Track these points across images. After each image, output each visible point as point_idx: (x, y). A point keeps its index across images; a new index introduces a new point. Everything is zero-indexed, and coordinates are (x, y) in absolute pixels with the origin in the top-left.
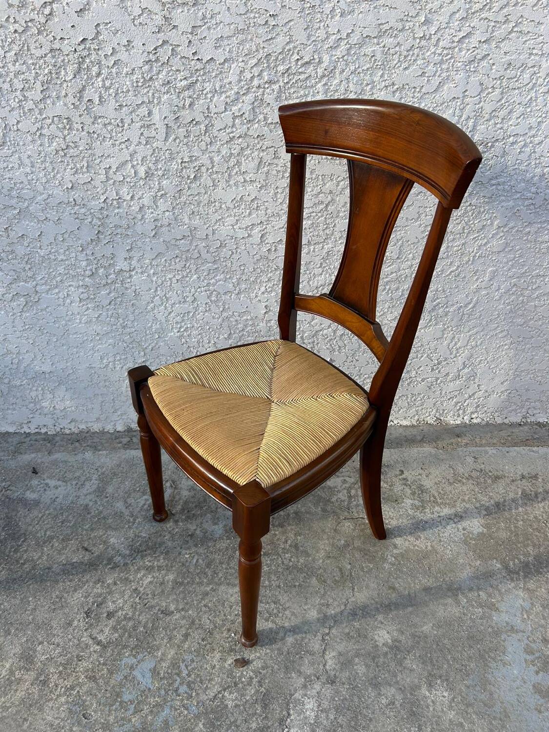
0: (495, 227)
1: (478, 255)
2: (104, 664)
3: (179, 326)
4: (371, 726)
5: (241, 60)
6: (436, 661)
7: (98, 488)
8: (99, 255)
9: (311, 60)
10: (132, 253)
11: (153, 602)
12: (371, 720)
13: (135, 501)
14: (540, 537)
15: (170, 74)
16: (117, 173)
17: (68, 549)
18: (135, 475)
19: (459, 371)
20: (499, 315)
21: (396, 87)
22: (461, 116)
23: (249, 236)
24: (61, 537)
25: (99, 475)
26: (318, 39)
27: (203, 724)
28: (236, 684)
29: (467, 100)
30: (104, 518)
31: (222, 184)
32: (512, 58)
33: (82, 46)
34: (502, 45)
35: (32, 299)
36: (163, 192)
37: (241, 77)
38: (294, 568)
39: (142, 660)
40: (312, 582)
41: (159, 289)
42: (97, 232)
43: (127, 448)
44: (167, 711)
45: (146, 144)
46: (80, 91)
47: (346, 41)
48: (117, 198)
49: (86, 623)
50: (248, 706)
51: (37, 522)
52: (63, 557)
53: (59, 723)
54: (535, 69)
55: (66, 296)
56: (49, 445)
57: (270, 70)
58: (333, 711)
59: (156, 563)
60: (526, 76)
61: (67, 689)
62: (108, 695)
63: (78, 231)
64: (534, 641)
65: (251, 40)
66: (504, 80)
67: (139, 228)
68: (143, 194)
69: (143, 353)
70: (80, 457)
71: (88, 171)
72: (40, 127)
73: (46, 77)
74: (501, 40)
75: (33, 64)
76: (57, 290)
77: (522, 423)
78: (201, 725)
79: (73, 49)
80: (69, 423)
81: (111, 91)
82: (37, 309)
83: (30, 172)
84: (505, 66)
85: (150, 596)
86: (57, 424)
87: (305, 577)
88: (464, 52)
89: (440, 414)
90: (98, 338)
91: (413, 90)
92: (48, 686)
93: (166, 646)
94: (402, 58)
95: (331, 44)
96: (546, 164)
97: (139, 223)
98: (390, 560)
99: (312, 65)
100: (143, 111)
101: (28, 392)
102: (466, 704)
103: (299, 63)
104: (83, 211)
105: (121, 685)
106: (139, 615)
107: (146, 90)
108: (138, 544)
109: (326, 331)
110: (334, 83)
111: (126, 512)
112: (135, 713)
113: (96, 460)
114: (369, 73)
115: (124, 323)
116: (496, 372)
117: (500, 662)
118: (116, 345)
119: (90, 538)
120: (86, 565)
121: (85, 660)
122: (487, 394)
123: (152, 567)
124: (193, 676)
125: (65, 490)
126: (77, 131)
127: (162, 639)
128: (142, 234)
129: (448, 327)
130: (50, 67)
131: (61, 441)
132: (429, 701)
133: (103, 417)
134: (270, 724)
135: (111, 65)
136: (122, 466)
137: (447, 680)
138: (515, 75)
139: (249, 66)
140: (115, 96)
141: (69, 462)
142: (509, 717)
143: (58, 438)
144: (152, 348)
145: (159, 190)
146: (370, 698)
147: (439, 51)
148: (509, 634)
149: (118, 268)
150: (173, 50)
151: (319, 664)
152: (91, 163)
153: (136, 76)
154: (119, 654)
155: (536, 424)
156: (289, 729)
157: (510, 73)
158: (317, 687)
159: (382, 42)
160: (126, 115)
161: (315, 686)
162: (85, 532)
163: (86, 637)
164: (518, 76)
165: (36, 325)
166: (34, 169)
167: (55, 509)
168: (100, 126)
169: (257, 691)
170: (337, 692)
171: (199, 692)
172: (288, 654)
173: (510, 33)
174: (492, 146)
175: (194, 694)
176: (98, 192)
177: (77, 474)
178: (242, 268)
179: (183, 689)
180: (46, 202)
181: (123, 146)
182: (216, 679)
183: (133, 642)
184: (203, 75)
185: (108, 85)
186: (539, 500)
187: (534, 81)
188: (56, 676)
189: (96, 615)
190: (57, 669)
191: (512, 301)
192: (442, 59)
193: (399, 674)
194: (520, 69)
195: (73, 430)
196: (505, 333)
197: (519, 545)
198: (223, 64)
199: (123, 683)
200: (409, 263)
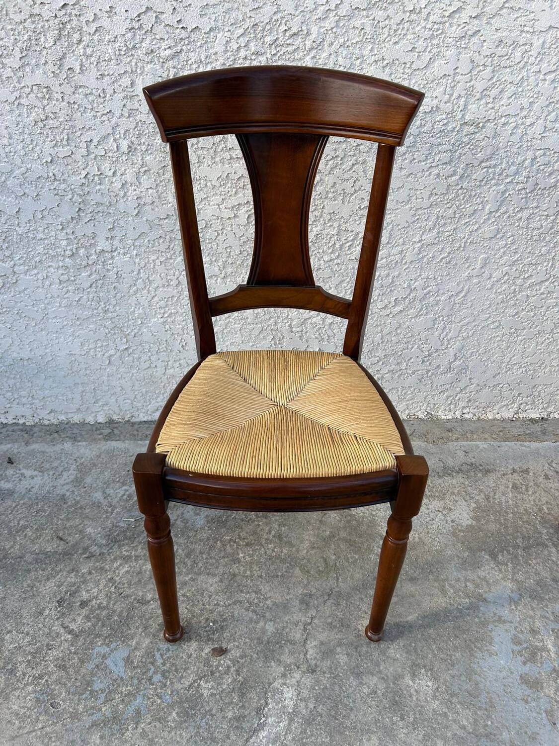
0: (487, 211)
1: (469, 241)
2: (75, 653)
3: (162, 311)
4: (352, 715)
5: (226, 29)
6: (421, 650)
7: (76, 478)
8: (79, 234)
9: (298, 31)
10: (114, 233)
11: (129, 592)
12: (351, 709)
13: (115, 491)
14: (530, 529)
15: (154, 43)
16: (99, 147)
17: (42, 539)
18: (115, 466)
19: (450, 363)
20: (490, 304)
21: (385, 62)
22: (452, 95)
23: (236, 216)
24: (35, 527)
25: (78, 466)
26: (306, 10)
27: (177, 713)
28: (212, 673)
29: (458, 78)
30: (81, 508)
31: (208, 161)
32: (503, 35)
33: (63, 12)
34: (493, 21)
35: (10, 280)
36: (146, 168)
37: (227, 47)
38: (278, 558)
39: (115, 649)
40: (295, 572)
41: (141, 271)
42: (78, 209)
43: (107, 440)
44: (139, 700)
45: (129, 117)
46: (61, 59)
47: (335, 12)
48: (99, 173)
49: (58, 612)
50: (224, 695)
51: (10, 512)
52: (37, 546)
53: (25, 713)
54: (527, 47)
55: (45, 277)
56: (26, 436)
57: (257, 41)
58: (313, 700)
59: (133, 553)
60: (518, 54)
61: (35, 678)
62: (78, 684)
63: (57, 208)
64: (522, 631)
65: (238, 8)
66: (495, 58)
67: (121, 206)
68: (125, 170)
69: (125, 339)
70: (58, 448)
71: (68, 145)
72: (18, 97)
73: (25, 44)
74: (491, 16)
75: (12, 29)
76: (36, 271)
77: (514, 419)
78: (174, 714)
79: (54, 15)
80: (48, 414)
81: (93, 59)
82: (15, 291)
83: (8, 144)
84: (496, 43)
85: (126, 585)
86: (35, 415)
87: (288, 567)
88: (454, 28)
89: (431, 409)
90: (78, 323)
91: (403, 65)
92: (15, 675)
93: (141, 635)
94: (392, 32)
95: (320, 15)
96: (537, 147)
97: (122, 201)
98: (376, 551)
99: (300, 37)
100: (126, 81)
101: (5, 379)
102: (451, 694)
103: (287, 34)
104: (63, 186)
105: (92, 674)
106: (114, 604)
107: (129, 59)
108: (115, 534)
109: (315, 319)
110: (322, 57)
111: (105, 502)
112: (106, 701)
113: (75, 451)
114: (358, 46)
115: (105, 307)
116: (488, 365)
117: (486, 652)
118: (97, 331)
119: (65, 528)
120: (60, 554)
121: (55, 648)
122: (479, 388)
123: (130, 557)
124: (168, 665)
125: (41, 480)
126: (57, 101)
127: (137, 628)
128: (124, 212)
129: (439, 317)
130: (29, 33)
131: (40, 431)
132: (412, 691)
133: (84, 407)
134: (246, 713)
135: (92, 32)
136: (102, 457)
137: (431, 670)
138: (506, 53)
139: (235, 36)
140: (96, 65)
141: (47, 453)
142: (495, 707)
143: (36, 429)
144: (135, 334)
145: (142, 166)
146: (352, 687)
147: (429, 26)
148: (496, 624)
149: (100, 248)
150: (156, 17)
151: (299, 654)
152: (71, 136)
153: (118, 44)
154: (92, 643)
155: (529, 420)
156: (267, 718)
157: (501, 51)
158: (297, 675)
159: (372, 14)
160: (108, 85)
161: (295, 675)
162: (60, 522)
163: (58, 625)
164: (509, 54)
165: (13, 308)
166: (11, 141)
167: (30, 499)
168: (81, 96)
169: (234, 680)
170: (318, 682)
171: (174, 680)
172: (268, 643)
173: (501, 9)
174: (483, 127)
175: (168, 683)
176: (78, 167)
177: (55, 464)
178: (228, 250)
179: (157, 678)
180: (25, 176)
181: (105, 118)
182: (192, 668)
183: (106, 631)
184: (188, 44)
185: (89, 53)
186: (530, 493)
187: (525, 60)
188: (24, 665)
189: (69, 604)
190: (25, 658)
191: (504, 291)
192: (433, 34)
193: (382, 664)
194: (512, 47)
195: (52, 421)
196: (496, 324)
197: (508, 537)
198: (208, 33)
199: (94, 672)
200: (400, 248)
